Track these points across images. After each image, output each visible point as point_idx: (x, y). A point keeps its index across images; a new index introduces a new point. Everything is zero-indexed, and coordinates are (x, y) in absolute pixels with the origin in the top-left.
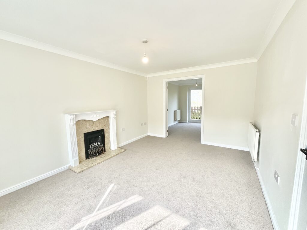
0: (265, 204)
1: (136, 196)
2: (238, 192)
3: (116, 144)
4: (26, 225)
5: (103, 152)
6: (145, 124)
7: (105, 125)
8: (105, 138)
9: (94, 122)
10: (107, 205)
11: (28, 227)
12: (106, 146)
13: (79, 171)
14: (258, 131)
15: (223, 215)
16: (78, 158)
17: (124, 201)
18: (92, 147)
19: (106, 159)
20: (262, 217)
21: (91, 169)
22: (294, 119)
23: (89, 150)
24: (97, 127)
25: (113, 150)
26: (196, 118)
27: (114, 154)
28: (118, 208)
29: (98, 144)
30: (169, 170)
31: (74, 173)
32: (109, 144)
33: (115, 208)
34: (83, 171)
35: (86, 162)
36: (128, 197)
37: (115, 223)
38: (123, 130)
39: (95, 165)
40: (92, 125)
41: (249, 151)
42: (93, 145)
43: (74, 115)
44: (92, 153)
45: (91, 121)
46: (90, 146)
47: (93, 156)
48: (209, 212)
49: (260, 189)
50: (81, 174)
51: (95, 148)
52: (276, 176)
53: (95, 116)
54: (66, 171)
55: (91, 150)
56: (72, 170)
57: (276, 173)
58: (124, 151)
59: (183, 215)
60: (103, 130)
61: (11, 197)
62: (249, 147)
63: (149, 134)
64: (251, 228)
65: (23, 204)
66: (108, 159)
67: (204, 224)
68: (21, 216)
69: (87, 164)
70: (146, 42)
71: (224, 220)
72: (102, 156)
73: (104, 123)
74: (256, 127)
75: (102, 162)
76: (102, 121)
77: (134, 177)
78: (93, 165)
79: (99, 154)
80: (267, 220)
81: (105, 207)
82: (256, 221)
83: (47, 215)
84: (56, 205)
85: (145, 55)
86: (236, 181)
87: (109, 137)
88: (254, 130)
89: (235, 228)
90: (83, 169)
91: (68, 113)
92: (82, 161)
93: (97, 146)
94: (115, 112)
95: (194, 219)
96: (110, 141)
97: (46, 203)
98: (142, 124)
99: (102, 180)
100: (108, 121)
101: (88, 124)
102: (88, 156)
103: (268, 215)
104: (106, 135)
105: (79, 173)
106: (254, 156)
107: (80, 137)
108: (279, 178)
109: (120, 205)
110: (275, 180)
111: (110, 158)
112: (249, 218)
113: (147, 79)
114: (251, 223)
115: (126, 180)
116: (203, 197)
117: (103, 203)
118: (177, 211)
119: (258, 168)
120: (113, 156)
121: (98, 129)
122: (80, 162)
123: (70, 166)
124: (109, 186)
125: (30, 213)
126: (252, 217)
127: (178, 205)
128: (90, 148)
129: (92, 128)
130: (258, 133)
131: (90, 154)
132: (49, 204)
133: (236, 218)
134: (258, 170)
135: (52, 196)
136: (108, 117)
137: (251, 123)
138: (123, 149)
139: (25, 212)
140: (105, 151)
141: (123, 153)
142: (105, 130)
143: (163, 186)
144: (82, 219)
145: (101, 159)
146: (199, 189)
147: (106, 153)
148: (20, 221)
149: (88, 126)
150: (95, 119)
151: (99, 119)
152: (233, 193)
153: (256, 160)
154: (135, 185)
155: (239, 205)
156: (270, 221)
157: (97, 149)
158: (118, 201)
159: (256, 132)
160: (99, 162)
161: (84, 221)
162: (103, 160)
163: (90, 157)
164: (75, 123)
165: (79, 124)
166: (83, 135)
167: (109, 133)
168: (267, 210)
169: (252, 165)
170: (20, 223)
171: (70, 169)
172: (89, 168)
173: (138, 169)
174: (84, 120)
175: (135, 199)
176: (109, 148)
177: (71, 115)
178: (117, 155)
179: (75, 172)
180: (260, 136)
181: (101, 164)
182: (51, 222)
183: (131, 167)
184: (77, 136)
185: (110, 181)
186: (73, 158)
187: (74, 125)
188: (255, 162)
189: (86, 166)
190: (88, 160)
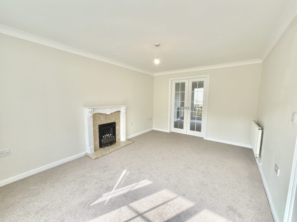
0: (265, 195)
1: (147, 180)
2: (240, 183)
3: (125, 136)
4: (58, 197)
5: (114, 143)
6: (151, 119)
7: (116, 119)
8: (116, 131)
9: (107, 115)
10: (123, 186)
11: (60, 199)
12: (116, 137)
13: (95, 158)
14: (261, 128)
15: (225, 201)
16: (93, 146)
17: (136, 183)
18: (105, 138)
19: (117, 148)
20: (262, 205)
21: (105, 157)
22: (293, 117)
23: (102, 140)
24: (110, 120)
25: (122, 142)
26: (198, 115)
27: (123, 145)
28: (131, 189)
29: (110, 135)
30: (175, 161)
31: (91, 160)
32: (119, 136)
33: (129, 189)
34: (98, 158)
35: (100, 150)
36: (140, 181)
37: (131, 201)
38: (131, 123)
39: (108, 153)
40: (106, 118)
41: (252, 148)
42: (106, 136)
43: (91, 108)
44: (105, 143)
45: (105, 115)
46: (103, 136)
47: (106, 145)
48: (212, 198)
49: (261, 182)
50: (96, 161)
51: (107, 139)
52: (276, 169)
53: (108, 110)
54: (84, 157)
55: (104, 140)
56: (88, 157)
57: (276, 165)
58: (132, 143)
59: (189, 199)
60: (114, 123)
61: (42, 175)
62: (251, 144)
63: (154, 129)
64: (251, 213)
65: (53, 181)
66: (119, 149)
67: (208, 207)
68: (53, 190)
69: (101, 152)
70: (158, 46)
71: (226, 204)
72: (113, 146)
73: (116, 116)
74: (259, 125)
75: (113, 151)
76: (114, 114)
77: (144, 166)
78: (106, 153)
79: (110, 144)
80: (266, 208)
81: (121, 187)
82: (256, 208)
83: (73, 190)
84: (80, 184)
85: (157, 57)
86: (238, 174)
87: (119, 130)
88: (257, 128)
89: (236, 212)
90: (98, 156)
91: (86, 107)
92: (96, 150)
93: (109, 137)
94: (125, 107)
95: (199, 202)
96: (120, 133)
97: (71, 181)
98: (148, 119)
99: (115, 166)
100: (119, 115)
101: (102, 117)
102: (101, 145)
103: (268, 204)
104: (117, 128)
105: (95, 159)
106: (257, 152)
107: (96, 128)
108: (279, 170)
109: (134, 187)
110: (275, 172)
111: (121, 148)
112: (250, 206)
113: (154, 78)
114: (251, 209)
115: (136, 167)
116: (207, 185)
117: (119, 185)
118: (184, 195)
119: (260, 163)
120: (123, 147)
121: (111, 122)
122: (95, 150)
123: (87, 153)
124: (122, 172)
125: (59, 188)
126: (252, 204)
127: (184, 191)
128: (103, 139)
129: (106, 120)
130: (261, 131)
131: (103, 144)
132: (74, 182)
133: (237, 204)
134: (260, 165)
135: (76, 176)
136: (119, 111)
137: (255, 121)
138: (131, 141)
139: (55, 188)
140: (115, 142)
141: (131, 144)
142: (116, 123)
143: (169, 174)
144: (103, 195)
145: (113, 148)
146: (203, 178)
147: (116, 143)
148: (52, 194)
149: (102, 119)
150: (108, 113)
151: (112, 113)
152: (235, 184)
153: (258, 156)
154: (145, 172)
155: (240, 194)
156: (270, 209)
157: (109, 140)
158: (131, 184)
159: (259, 129)
160: (111, 151)
161: (104, 197)
162: (115, 149)
163: (103, 147)
164: (92, 116)
165: (95, 116)
166: (98, 127)
167: (119, 126)
168: (267, 200)
169: (254, 161)
170: (52, 195)
171: (87, 156)
172: (103, 155)
173: (146, 158)
174: (99, 113)
175: (145, 183)
176: (119, 140)
177: (89, 108)
178: (126, 146)
179: (91, 158)
180: (262, 133)
181: (113, 153)
182: (78, 196)
183: (140, 157)
184: (93, 127)
185: (123, 168)
186: (89, 147)
187: (91, 118)
188: (257, 157)
189: (100, 153)
190: (101, 149)
